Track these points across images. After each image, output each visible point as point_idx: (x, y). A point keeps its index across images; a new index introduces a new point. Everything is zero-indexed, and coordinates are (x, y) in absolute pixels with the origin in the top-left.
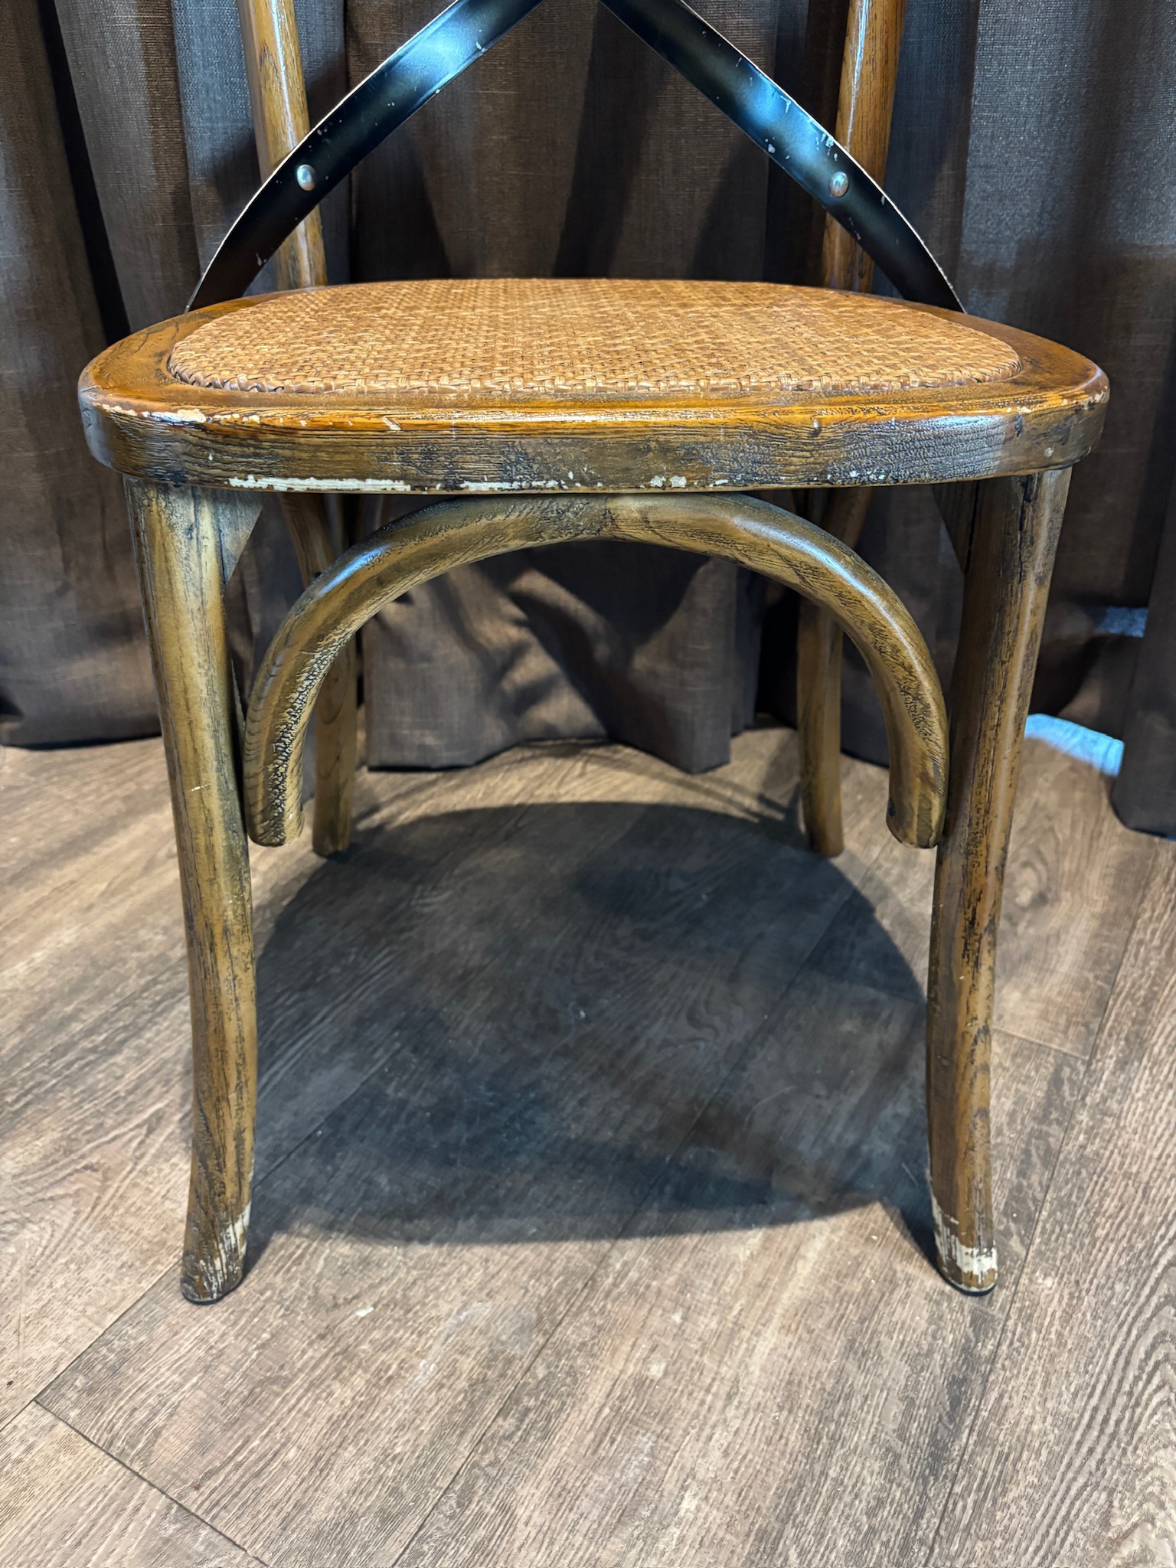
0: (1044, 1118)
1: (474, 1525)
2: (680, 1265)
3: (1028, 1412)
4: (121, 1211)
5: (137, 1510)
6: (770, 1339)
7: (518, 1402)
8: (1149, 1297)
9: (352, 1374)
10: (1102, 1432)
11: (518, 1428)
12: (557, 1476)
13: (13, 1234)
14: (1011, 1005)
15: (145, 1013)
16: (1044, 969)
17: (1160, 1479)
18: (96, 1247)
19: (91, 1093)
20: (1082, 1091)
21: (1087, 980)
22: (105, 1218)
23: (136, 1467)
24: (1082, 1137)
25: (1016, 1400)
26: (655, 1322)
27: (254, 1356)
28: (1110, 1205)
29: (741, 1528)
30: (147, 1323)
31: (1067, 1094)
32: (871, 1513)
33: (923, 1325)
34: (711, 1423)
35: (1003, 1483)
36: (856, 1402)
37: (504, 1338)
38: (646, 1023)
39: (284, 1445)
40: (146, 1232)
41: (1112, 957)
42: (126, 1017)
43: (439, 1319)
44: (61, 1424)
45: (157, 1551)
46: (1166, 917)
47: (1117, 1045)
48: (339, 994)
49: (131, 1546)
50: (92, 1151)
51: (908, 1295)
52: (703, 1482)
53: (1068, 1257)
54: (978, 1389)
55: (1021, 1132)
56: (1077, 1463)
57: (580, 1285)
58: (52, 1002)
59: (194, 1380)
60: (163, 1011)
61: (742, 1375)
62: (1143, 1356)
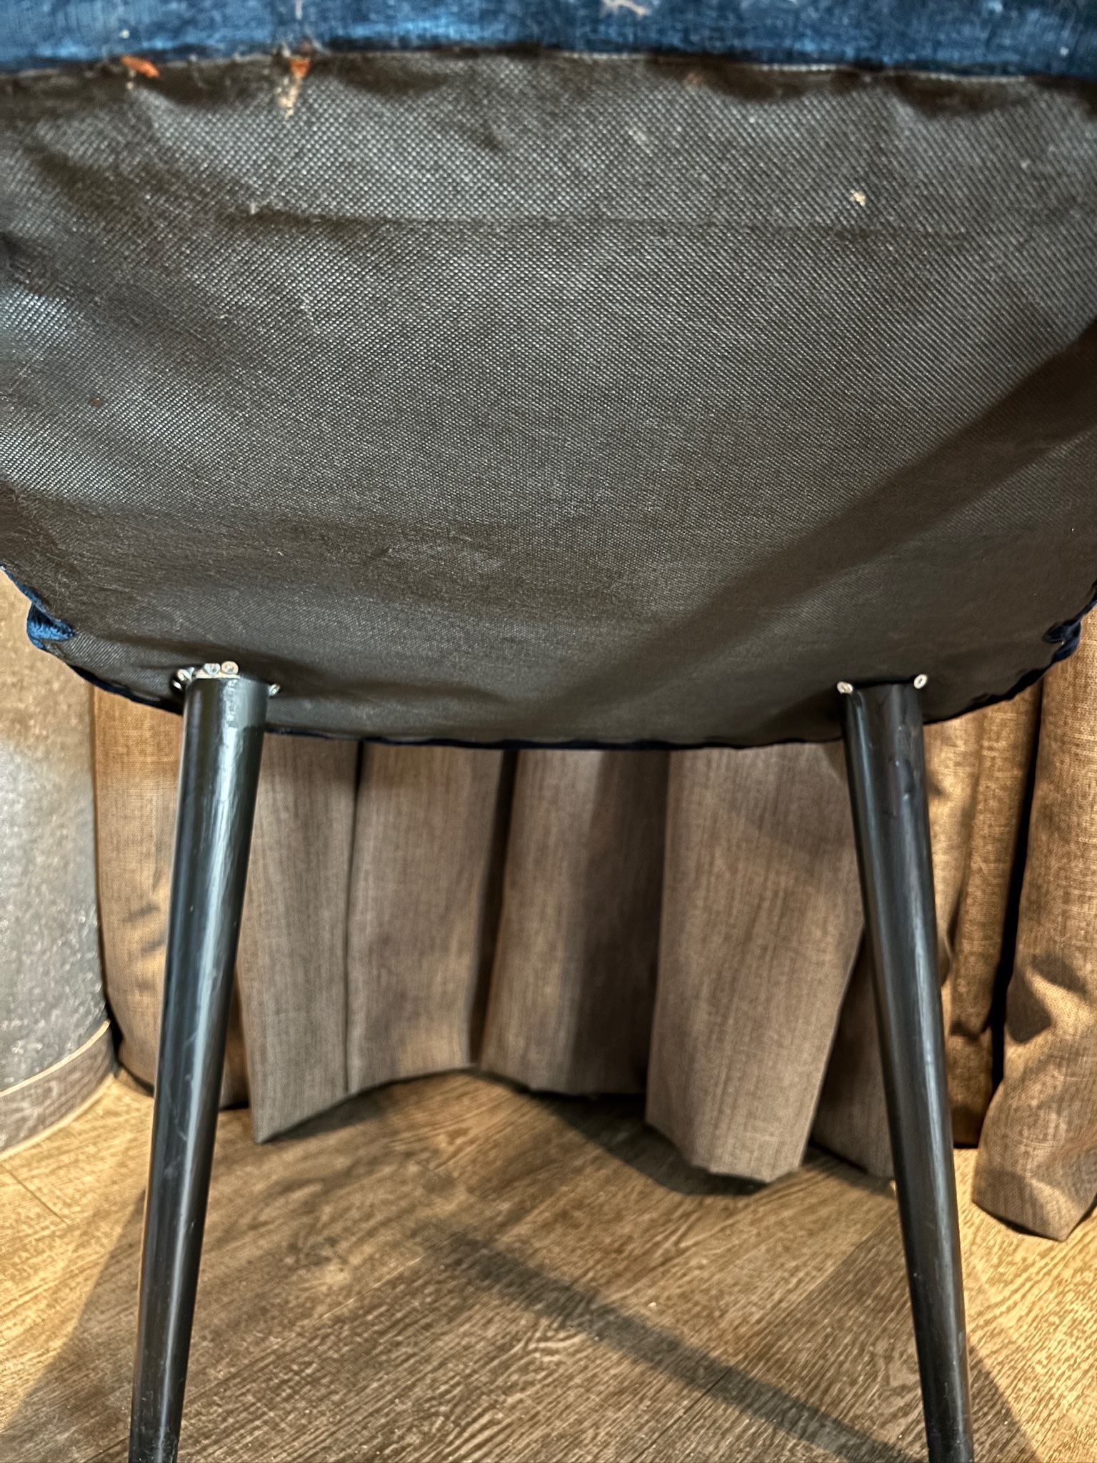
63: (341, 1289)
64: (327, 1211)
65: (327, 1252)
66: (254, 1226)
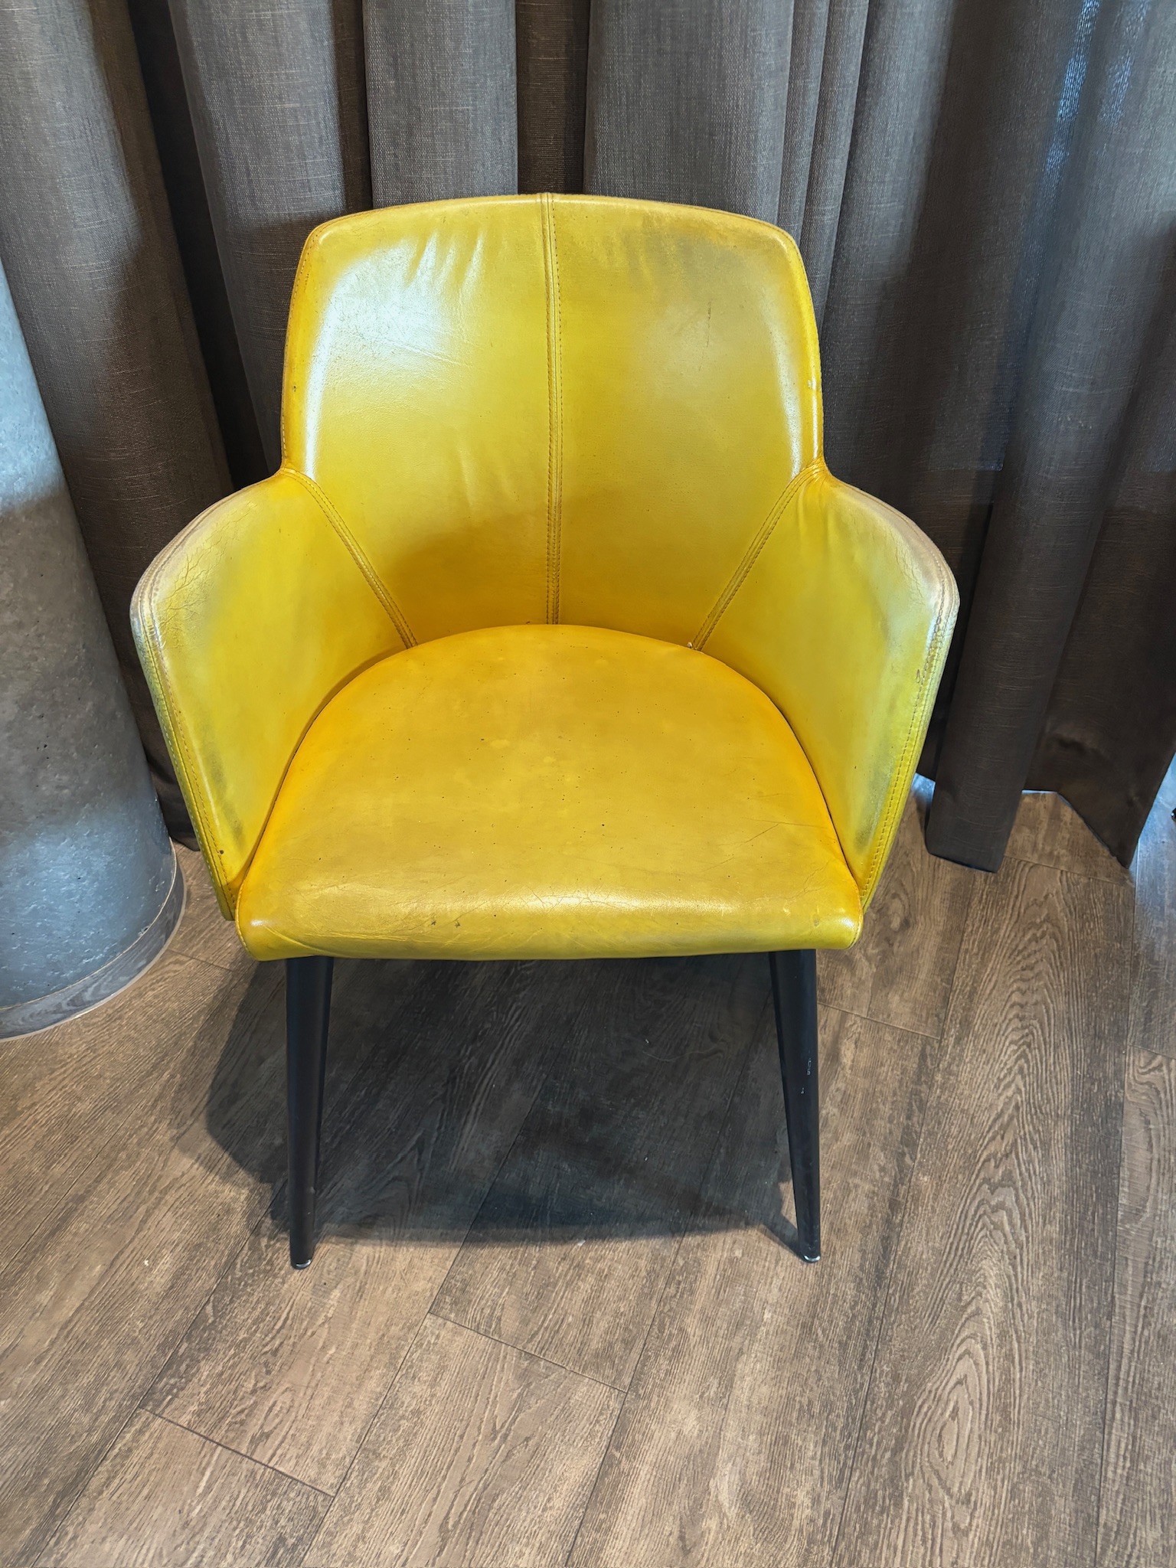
0: (918, 1082)
1: (669, 1340)
2: (738, 1195)
3: (920, 1249)
4: (426, 1202)
5: (505, 1357)
7: (674, 1278)
8: (975, 1181)
9: (587, 1276)
10: (956, 1255)
11: (677, 1292)
12: (702, 1311)
13: (372, 1224)
14: (894, 1006)
15: (382, 1071)
16: (912, 977)
17: (984, 1274)
19: (374, 1131)
20: (938, 1061)
21: (937, 983)
22: (420, 1208)
23: (497, 1338)
24: (938, 1091)
25: (914, 1244)
27: (532, 1274)
28: (954, 1130)
29: (794, 1323)
30: (469, 1264)
31: (929, 1064)
32: (852, 1308)
33: (866, 1211)
34: (770, 1276)
35: (911, 1286)
36: (838, 1257)
37: (657, 1247)
38: (685, 1043)
39: (565, 1315)
40: (445, 1214)
41: (951, 964)
42: (371, 1075)
44: (448, 1322)
45: (523, 1376)
46: (981, 930)
47: (955, 1028)
48: (497, 1043)
49: (509, 1375)
50: (392, 1169)
52: (771, 1305)
53: (935, 1163)
54: (895, 1241)
55: (906, 1092)
56: (945, 1272)
57: (689, 1213)
59: (507, 1290)
60: (393, 1069)
62: (973, 1213)
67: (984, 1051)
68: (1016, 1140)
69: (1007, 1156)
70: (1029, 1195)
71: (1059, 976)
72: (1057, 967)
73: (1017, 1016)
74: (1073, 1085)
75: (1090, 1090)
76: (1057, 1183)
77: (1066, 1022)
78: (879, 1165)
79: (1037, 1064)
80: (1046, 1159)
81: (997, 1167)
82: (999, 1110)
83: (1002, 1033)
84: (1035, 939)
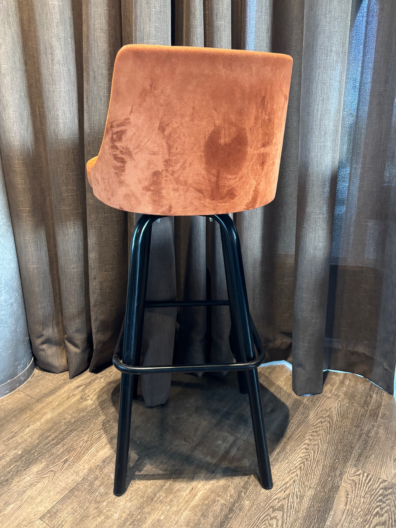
2: (171, 496)
4: (58, 480)
6: (187, 512)
7: (134, 523)
8: (267, 506)
9: (101, 516)
13: (36, 485)
15: (65, 435)
18: (52, 488)
19: (52, 454)
21: (277, 432)
22: (54, 482)
26: (164, 508)
30: (62, 504)
33: (219, 510)
37: (133, 510)
38: (174, 440)
40: (62, 485)
41: (285, 427)
42: (61, 436)
43: (120, 506)
44: (44, 523)
46: (301, 417)
47: (279, 449)
48: (108, 431)
50: (52, 467)
51: (217, 504)
53: (253, 497)
54: (226, 524)
57: (150, 500)
58: (45, 432)
59: (71, 516)
60: (69, 435)
61: (179, 519)
62: (262, 518)
63: (92, 404)
64: (87, 391)
65: (88, 398)
66: (73, 395)
67: (288, 459)
68: (290, 494)
69: (284, 499)
70: (288, 515)
71: (327, 436)
72: (327, 433)
73: (305, 448)
74: (320, 477)
75: (327, 479)
76: (301, 512)
77: (325, 453)
78: (231, 494)
79: (308, 466)
80: (301, 502)
81: (278, 502)
82: (287, 481)
83: (297, 453)
84: (321, 422)
